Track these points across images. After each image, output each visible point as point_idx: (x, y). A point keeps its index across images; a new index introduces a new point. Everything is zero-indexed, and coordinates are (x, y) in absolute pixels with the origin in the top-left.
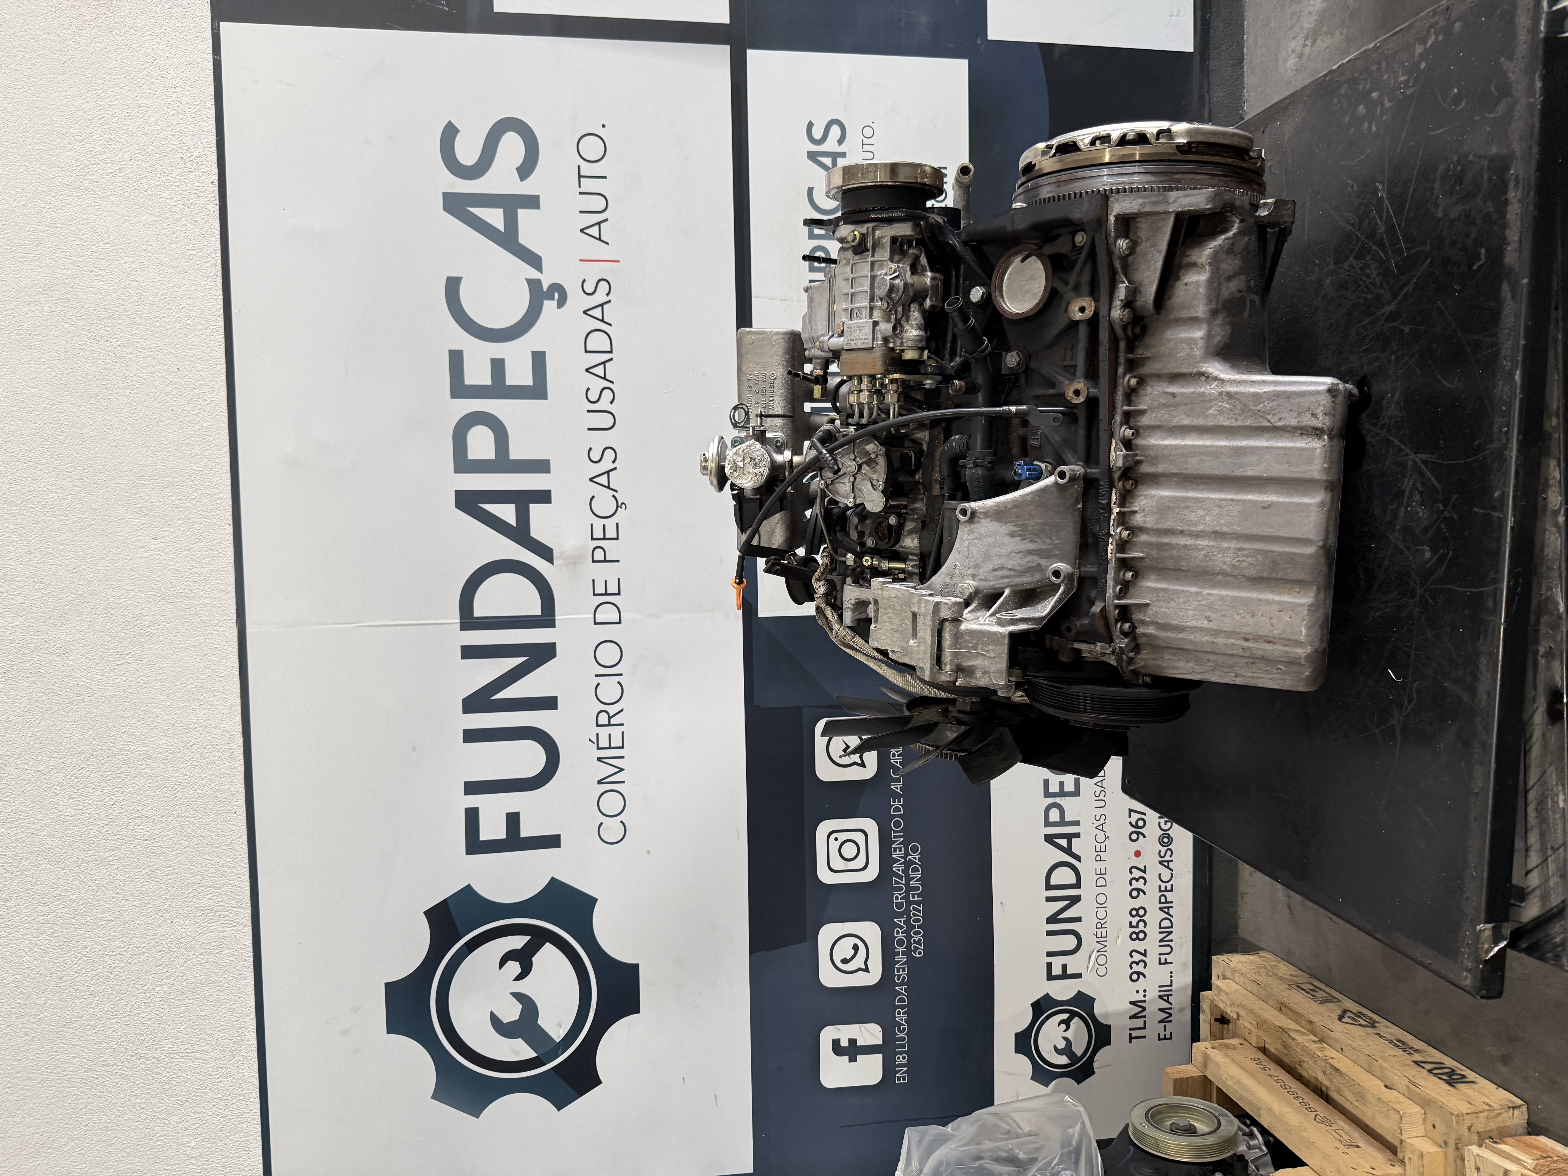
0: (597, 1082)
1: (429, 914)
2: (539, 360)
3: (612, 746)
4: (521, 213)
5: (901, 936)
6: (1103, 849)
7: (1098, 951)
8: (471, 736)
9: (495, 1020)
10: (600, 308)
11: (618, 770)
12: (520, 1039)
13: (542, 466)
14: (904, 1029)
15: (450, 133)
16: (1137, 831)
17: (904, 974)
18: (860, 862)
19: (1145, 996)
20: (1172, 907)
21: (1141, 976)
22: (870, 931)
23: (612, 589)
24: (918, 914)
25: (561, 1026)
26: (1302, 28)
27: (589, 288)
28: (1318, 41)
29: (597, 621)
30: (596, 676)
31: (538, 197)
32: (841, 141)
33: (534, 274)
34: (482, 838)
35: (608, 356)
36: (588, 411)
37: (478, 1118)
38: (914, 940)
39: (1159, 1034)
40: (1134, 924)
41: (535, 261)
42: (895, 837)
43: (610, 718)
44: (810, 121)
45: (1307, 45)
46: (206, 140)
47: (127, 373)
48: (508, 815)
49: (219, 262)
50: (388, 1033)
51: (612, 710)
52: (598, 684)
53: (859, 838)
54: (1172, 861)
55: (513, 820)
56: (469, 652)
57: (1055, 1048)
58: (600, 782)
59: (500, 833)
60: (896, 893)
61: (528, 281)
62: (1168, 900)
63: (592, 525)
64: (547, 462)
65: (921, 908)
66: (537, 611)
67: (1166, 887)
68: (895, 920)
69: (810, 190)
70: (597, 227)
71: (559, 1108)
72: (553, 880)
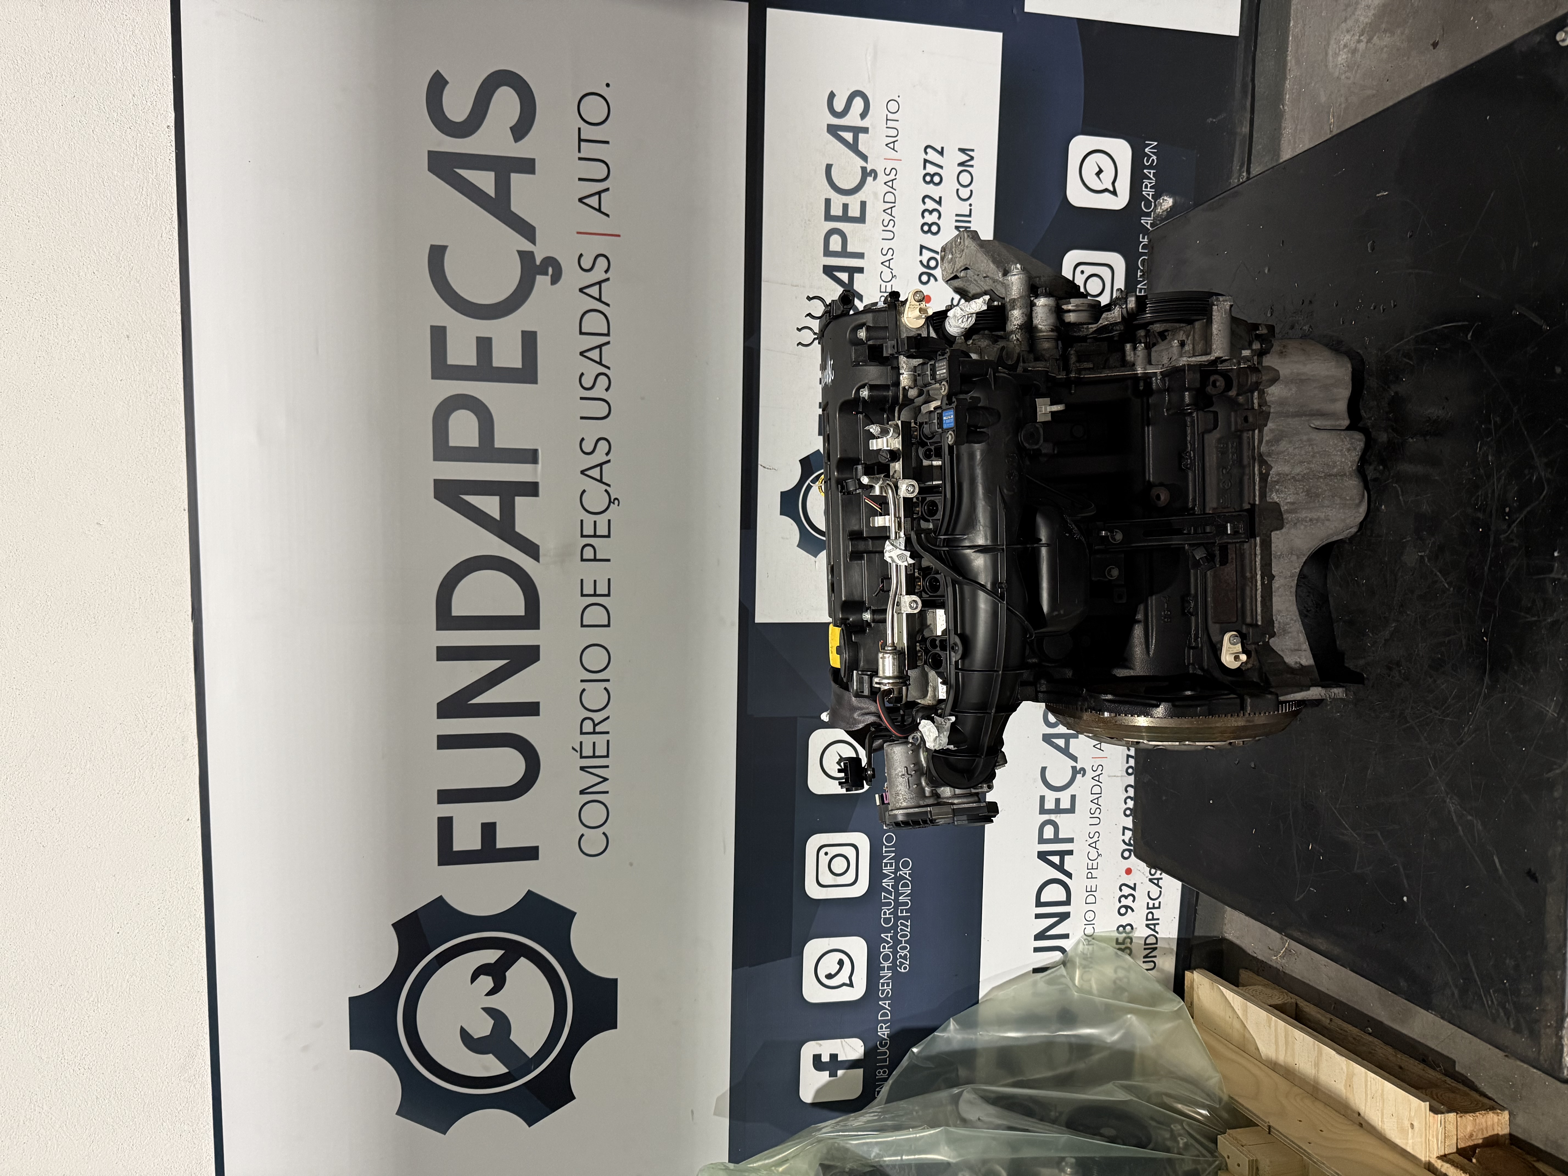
0: (570, 1097)
1: (398, 926)
2: (529, 340)
3: (596, 754)
4: (514, 176)
5: (887, 951)
6: (1095, 866)
8: (446, 742)
9: (465, 1036)
10: (598, 286)
11: (601, 780)
12: (491, 1055)
13: (530, 456)
14: (886, 1044)
15: (437, 84)
16: (1129, 849)
17: (888, 989)
18: (850, 877)
20: (1158, 924)
22: (857, 947)
23: (602, 589)
24: (906, 929)
25: (534, 1042)
26: (1357, 21)
27: (586, 264)
28: (1375, 38)
29: (584, 623)
30: (582, 681)
31: (532, 162)
32: (863, 115)
33: (527, 246)
34: (455, 849)
35: (605, 339)
36: (582, 398)
37: (445, 1134)
38: (900, 956)
40: (1120, 940)
41: (527, 231)
42: (886, 852)
43: (595, 726)
44: (832, 91)
45: (1362, 41)
48: (483, 825)
49: (175, 217)
50: (352, 1048)
51: (598, 717)
52: (584, 690)
53: (850, 852)
54: (1161, 879)
55: (489, 830)
56: (445, 654)
58: (582, 792)
59: (476, 844)
60: (885, 909)
61: (520, 253)
62: (1155, 917)
63: (582, 521)
64: (535, 452)
65: (909, 924)
66: (521, 612)
67: (1154, 904)
68: (882, 935)
69: (829, 167)
70: (597, 196)
71: (530, 1124)
72: (529, 893)
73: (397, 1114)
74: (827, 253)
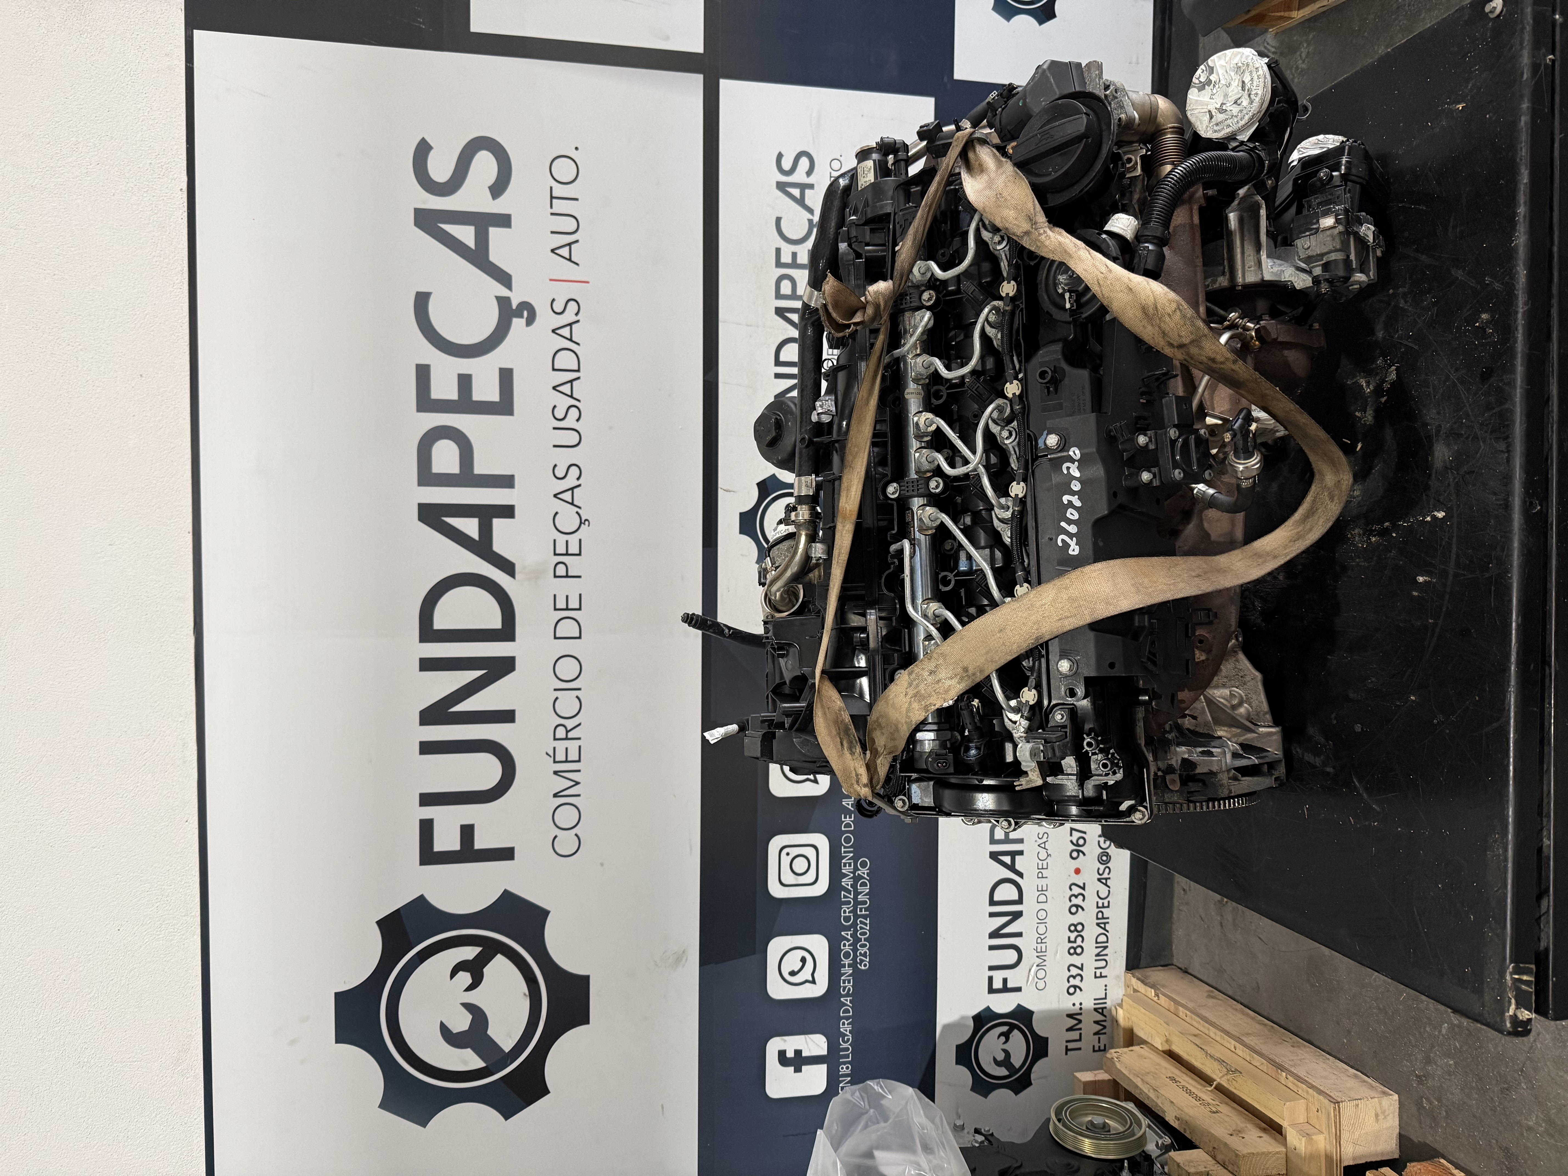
0: (545, 1091)
1: (382, 924)
2: (506, 377)
3: (569, 759)
4: (492, 230)
5: (847, 948)
6: (1045, 866)
7: (1037, 966)
9: (445, 1031)
10: (569, 328)
11: (574, 783)
12: (469, 1050)
13: (507, 481)
14: (848, 1040)
15: (423, 149)
16: (1078, 850)
17: (849, 986)
18: (810, 877)
19: (1081, 1009)
20: (1108, 923)
21: (1078, 989)
22: (818, 944)
23: (574, 604)
24: (865, 927)
25: (510, 1037)
27: (558, 307)
29: (557, 636)
30: (555, 690)
31: (509, 216)
32: (809, 173)
33: (503, 292)
34: (435, 849)
35: (575, 375)
36: (554, 428)
37: (425, 1127)
38: (860, 953)
39: (1094, 1046)
40: (1072, 939)
41: (505, 279)
42: (845, 852)
43: (567, 732)
44: (780, 152)
46: (176, 147)
47: (89, 378)
48: (463, 827)
49: (186, 269)
50: (337, 1042)
51: (570, 724)
52: (557, 698)
53: (810, 853)
54: (1109, 878)
55: (467, 832)
56: (427, 665)
57: (995, 1059)
58: (555, 795)
59: (454, 844)
60: (844, 907)
61: (497, 297)
62: (1105, 916)
63: (555, 541)
64: (512, 477)
65: (868, 922)
66: (498, 625)
67: (1103, 903)
68: (843, 933)
69: (778, 220)
70: (568, 248)
71: (507, 1117)
72: (506, 892)
73: (380, 1107)
74: (779, 296)
